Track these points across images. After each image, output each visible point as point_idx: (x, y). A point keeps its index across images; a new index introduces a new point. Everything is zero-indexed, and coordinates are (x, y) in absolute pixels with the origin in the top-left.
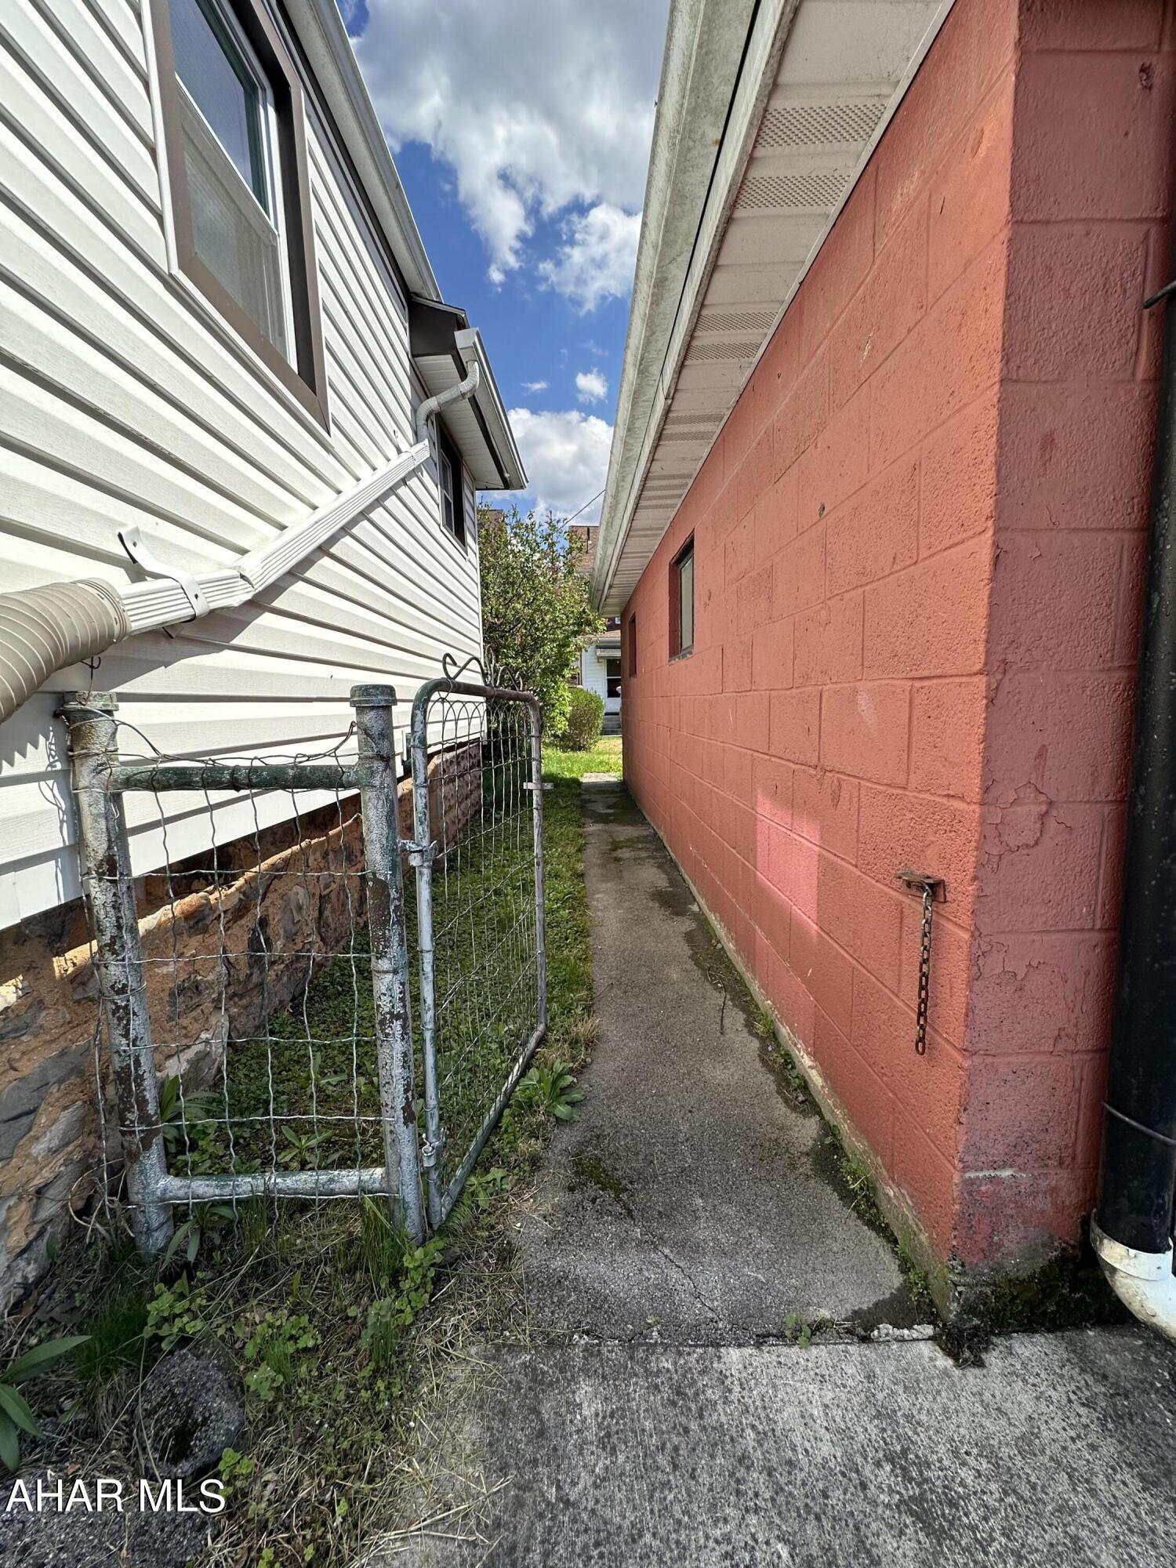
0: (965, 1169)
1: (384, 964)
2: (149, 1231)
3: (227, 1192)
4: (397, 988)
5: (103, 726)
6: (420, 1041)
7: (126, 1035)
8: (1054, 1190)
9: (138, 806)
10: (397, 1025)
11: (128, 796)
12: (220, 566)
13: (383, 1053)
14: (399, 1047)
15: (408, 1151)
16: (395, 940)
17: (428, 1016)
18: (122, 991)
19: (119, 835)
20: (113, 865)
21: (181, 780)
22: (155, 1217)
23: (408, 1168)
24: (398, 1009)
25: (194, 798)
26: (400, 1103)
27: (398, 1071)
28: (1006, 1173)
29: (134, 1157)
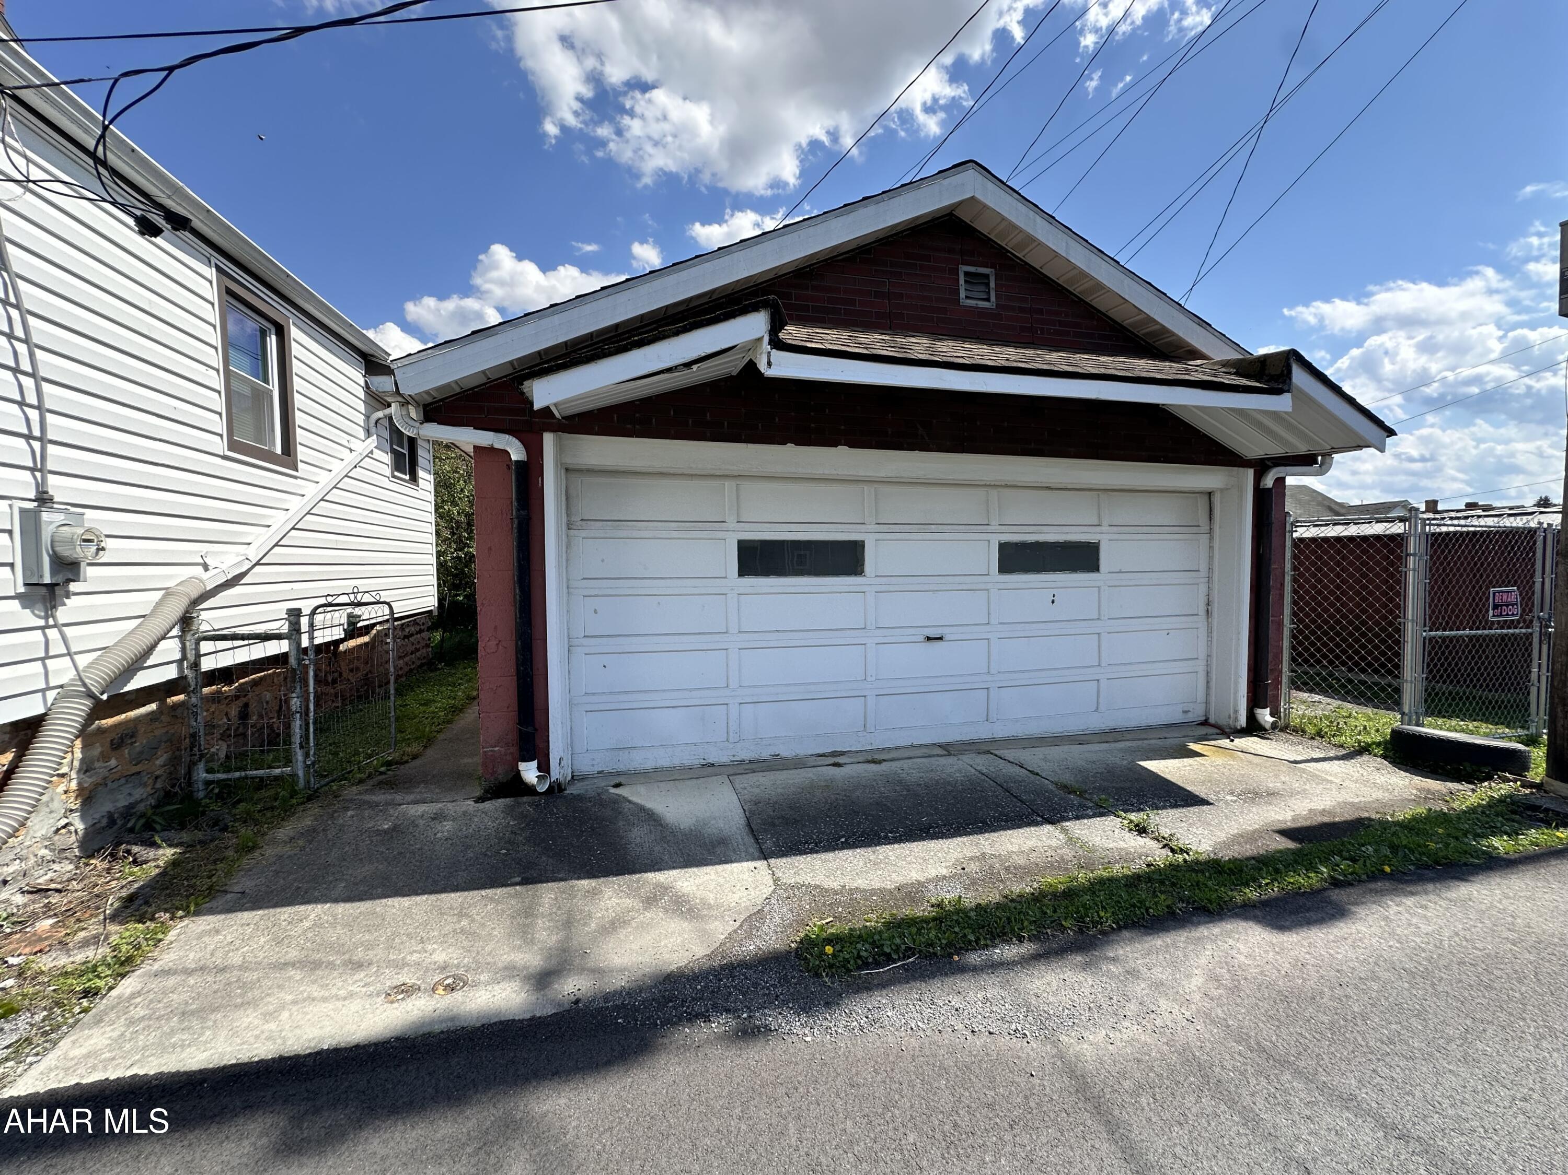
0: (483, 748)
1: (294, 695)
2: (198, 791)
3: (230, 777)
4: (298, 703)
5: (196, 621)
6: (307, 724)
7: (196, 721)
8: (512, 753)
9: (206, 647)
10: (298, 715)
11: (202, 643)
12: (238, 555)
13: (293, 724)
14: (298, 723)
15: (300, 757)
16: (298, 688)
17: (312, 714)
18: (195, 706)
19: (198, 656)
20: (196, 665)
21: (224, 638)
22: (201, 787)
23: (300, 765)
24: (299, 710)
25: (228, 644)
26: (298, 741)
27: (297, 730)
28: (497, 749)
29: (195, 764)
